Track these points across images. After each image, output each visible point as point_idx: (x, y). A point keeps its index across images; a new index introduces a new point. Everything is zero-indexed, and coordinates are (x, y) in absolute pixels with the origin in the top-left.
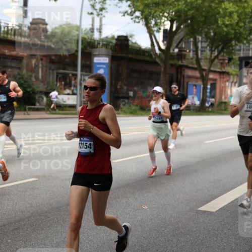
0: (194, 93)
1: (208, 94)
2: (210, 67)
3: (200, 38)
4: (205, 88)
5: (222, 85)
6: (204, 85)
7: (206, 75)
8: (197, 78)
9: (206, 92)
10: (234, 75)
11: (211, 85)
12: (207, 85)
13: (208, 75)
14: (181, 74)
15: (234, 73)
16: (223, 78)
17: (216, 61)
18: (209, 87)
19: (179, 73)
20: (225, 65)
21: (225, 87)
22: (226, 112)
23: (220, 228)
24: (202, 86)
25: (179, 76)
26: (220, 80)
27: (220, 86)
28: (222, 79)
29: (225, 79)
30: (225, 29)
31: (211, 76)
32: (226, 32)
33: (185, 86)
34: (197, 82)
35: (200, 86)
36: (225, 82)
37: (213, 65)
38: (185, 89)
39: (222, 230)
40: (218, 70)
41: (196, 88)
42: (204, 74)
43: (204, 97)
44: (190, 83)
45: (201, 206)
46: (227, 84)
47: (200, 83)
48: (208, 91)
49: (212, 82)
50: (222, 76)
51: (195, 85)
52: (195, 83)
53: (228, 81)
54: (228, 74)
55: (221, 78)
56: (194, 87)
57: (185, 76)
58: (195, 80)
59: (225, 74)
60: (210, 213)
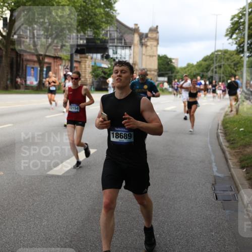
0: (32, 74)
1: (44, 76)
4: (41, 71)
5: (56, 68)
6: (41, 68)
7: (42, 59)
8: (34, 62)
9: (43, 74)
10: (65, 60)
11: (47, 68)
12: (43, 68)
13: (44, 59)
14: (20, 58)
15: (66, 58)
16: (57, 62)
18: (45, 69)
19: (19, 57)
21: (59, 69)
22: (59, 91)
23: (68, 188)
24: (39, 69)
25: (19, 59)
26: (54, 64)
27: (54, 68)
28: (56, 63)
29: (58, 63)
31: (46, 60)
33: (24, 68)
34: (34, 65)
35: (37, 68)
36: (58, 65)
38: (24, 71)
39: (69, 190)
40: (52, 55)
41: (34, 70)
43: (41, 79)
44: (28, 66)
46: (60, 67)
47: (37, 66)
48: (44, 73)
49: (47, 65)
50: (56, 60)
51: (33, 68)
52: (33, 66)
53: (60, 65)
54: (60, 58)
55: (54, 62)
56: (32, 70)
57: (24, 59)
58: (33, 63)
59: (58, 59)
60: (58, 176)
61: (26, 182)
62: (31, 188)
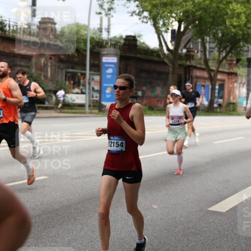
0: (203, 93)
1: (216, 95)
2: (218, 68)
3: (208, 39)
4: (213, 89)
5: (231, 86)
6: (212, 86)
7: (214, 75)
8: (205, 79)
9: (215, 93)
10: (242, 76)
11: (220, 85)
12: (215, 86)
13: (216, 75)
14: (189, 75)
15: (242, 74)
16: (232, 79)
17: (224, 62)
18: (217, 87)
19: (188, 74)
20: (233, 66)
21: (234, 87)
22: (234, 113)
23: (231, 229)
24: (210, 87)
25: (188, 76)
26: (229, 81)
27: (229, 86)
28: (230, 80)
29: (233, 80)
30: (233, 30)
31: (219, 77)
32: (234, 33)
33: (194, 86)
34: (205, 82)
36: (233, 82)
37: (221, 66)
39: (232, 231)
40: (226, 71)
41: (204, 88)
42: (213, 75)
43: (213, 98)
44: (198, 83)
45: (211, 207)
46: (235, 85)
47: (208, 83)
48: (217, 91)
49: (220, 83)
50: (230, 77)
51: (204, 86)
53: (236, 82)
54: (236, 74)
56: (203, 88)
57: (193, 76)
58: (203, 80)
59: (234, 75)
60: (220, 213)
61: (182, 219)
62: (187, 226)
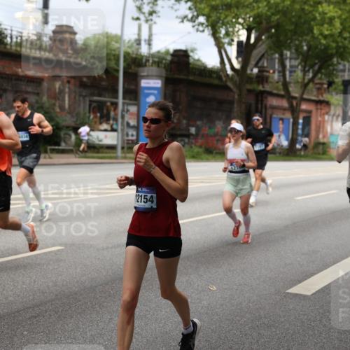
0: (281, 130)
1: (300, 132)
2: (303, 94)
3: (288, 54)
4: (295, 123)
5: (320, 119)
6: (294, 118)
7: (297, 104)
8: (285, 109)
9: (297, 129)
10: (335, 106)
11: (304, 118)
12: (298, 119)
13: (300, 105)
14: (262, 104)
15: (336, 102)
16: (321, 109)
17: (311, 85)
18: (301, 121)
19: (260, 102)
20: (323, 91)
21: (324, 121)
22: (324, 156)
23: (318, 318)
24: (291, 120)
25: (260, 106)
26: (317, 111)
27: (317, 119)
28: (319, 111)
29: (323, 111)
30: (323, 42)
31: (304, 107)
32: (324, 45)
33: (268, 120)
34: (284, 114)
35: (289, 120)
36: (324, 114)
37: (306, 92)
39: (321, 321)
40: (313, 98)
41: (283, 123)
43: (295, 136)
44: (274, 116)
45: (291, 287)
46: (326, 117)
47: (288, 115)
48: (300, 127)
49: (305, 115)
50: (319, 107)
51: (282, 119)
52: (282, 116)
53: (327, 113)
54: (326, 103)
55: (317, 109)
56: (281, 122)
57: (268, 106)
58: (282, 111)
59: (324, 104)
60: (304, 297)
61: (251, 305)
62: (257, 314)
